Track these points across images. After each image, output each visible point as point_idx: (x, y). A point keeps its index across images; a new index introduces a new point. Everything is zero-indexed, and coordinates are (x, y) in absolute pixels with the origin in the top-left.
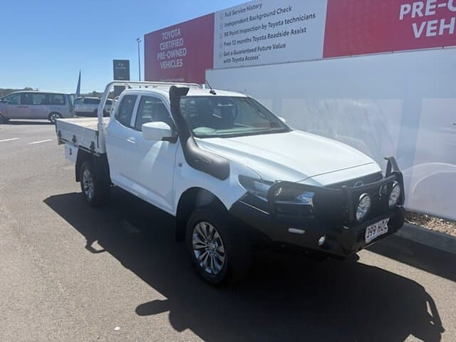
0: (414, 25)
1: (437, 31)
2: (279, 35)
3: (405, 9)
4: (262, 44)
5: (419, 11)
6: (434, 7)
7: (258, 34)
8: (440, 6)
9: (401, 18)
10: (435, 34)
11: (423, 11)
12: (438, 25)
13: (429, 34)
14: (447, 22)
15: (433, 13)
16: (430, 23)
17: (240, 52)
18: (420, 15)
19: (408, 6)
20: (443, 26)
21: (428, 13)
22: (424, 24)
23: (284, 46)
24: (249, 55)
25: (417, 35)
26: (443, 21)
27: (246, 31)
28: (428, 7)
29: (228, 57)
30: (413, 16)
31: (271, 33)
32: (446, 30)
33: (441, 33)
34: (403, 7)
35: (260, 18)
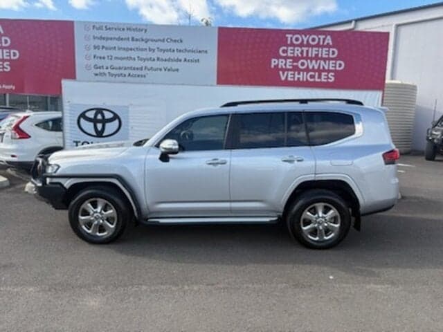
0: (281, 73)
1: (294, 78)
2: (169, 60)
3: (275, 62)
4: (149, 64)
5: (283, 64)
6: (291, 64)
7: (143, 55)
8: (295, 64)
9: (273, 66)
10: (292, 79)
11: (285, 65)
12: (294, 74)
13: (289, 79)
14: (299, 74)
15: (291, 67)
16: (290, 73)
17: (120, 68)
18: (284, 67)
19: (276, 60)
20: (297, 76)
21: (288, 67)
22: (286, 73)
23: (177, 70)
24: (132, 72)
25: (283, 78)
26: (296, 73)
27: (127, 49)
28: (288, 64)
29: (102, 71)
30: (280, 67)
31: (161, 57)
32: (299, 78)
33: (296, 79)
34: (273, 60)
35: (146, 42)
